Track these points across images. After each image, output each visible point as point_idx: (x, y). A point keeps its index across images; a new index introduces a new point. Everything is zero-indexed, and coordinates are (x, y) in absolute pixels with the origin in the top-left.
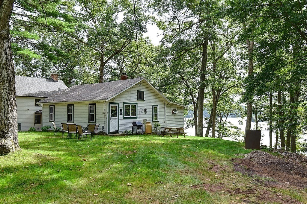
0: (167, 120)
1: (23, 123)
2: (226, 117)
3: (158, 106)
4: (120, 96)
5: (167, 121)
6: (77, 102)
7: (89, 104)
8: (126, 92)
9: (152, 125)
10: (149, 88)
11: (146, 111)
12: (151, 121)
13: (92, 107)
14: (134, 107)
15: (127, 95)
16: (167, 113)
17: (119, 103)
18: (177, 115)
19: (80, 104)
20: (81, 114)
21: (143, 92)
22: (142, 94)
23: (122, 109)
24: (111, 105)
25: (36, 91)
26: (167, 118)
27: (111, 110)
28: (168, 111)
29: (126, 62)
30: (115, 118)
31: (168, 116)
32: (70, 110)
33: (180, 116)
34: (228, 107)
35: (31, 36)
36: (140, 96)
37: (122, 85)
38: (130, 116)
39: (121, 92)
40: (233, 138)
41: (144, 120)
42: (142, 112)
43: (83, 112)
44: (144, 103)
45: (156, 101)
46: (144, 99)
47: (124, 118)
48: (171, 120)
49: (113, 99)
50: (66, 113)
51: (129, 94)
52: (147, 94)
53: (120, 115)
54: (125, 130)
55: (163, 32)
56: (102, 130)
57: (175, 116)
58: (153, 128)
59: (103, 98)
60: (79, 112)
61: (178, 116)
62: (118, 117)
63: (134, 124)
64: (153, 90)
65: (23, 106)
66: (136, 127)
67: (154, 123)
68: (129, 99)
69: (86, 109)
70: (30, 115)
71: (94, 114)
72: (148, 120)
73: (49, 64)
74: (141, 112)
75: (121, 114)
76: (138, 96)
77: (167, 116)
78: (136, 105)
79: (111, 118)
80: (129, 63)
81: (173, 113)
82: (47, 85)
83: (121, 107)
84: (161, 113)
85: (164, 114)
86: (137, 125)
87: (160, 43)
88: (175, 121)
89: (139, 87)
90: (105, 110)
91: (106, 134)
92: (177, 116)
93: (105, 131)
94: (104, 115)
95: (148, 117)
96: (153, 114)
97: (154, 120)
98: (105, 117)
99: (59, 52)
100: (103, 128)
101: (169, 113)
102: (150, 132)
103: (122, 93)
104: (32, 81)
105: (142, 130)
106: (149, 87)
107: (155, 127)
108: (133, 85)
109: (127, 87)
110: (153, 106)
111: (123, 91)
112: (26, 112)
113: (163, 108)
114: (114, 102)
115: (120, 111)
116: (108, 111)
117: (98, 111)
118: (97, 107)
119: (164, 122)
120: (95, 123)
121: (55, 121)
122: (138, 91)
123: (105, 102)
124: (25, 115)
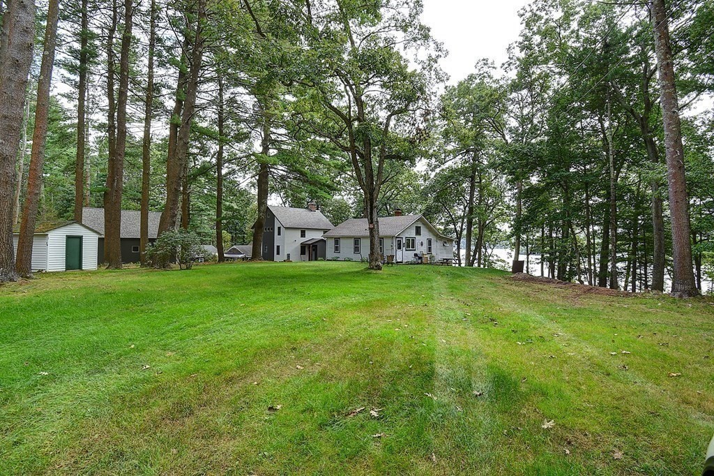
0: (439, 252)
1: (291, 254)
3: (431, 239)
4: (403, 232)
9: (428, 256)
10: (425, 224)
11: (422, 244)
14: (413, 241)
17: (402, 238)
18: (448, 247)
19: (367, 238)
23: (405, 242)
24: (397, 239)
25: (301, 222)
27: (397, 243)
31: (440, 248)
32: (356, 243)
33: (450, 249)
36: (418, 231)
37: (403, 222)
38: (411, 249)
41: (421, 252)
44: (420, 237)
45: (430, 234)
46: (420, 233)
47: (406, 250)
48: (443, 252)
49: (399, 234)
50: (352, 245)
51: (410, 230)
52: (423, 229)
54: (408, 260)
57: (446, 249)
59: (390, 233)
60: (366, 245)
62: (402, 249)
63: (415, 255)
64: (428, 225)
65: (291, 237)
68: (410, 234)
70: (297, 246)
71: (382, 247)
72: (424, 252)
74: (418, 245)
75: (404, 247)
78: (415, 239)
79: (397, 250)
81: (444, 245)
85: (436, 246)
86: (418, 257)
90: (393, 243)
91: (395, 264)
95: (424, 249)
96: (428, 246)
97: (429, 252)
98: (393, 249)
101: (440, 245)
102: (426, 263)
103: (407, 228)
105: (422, 261)
107: (430, 258)
110: (427, 239)
112: (293, 243)
113: (436, 241)
114: (399, 237)
115: (403, 244)
116: (395, 245)
117: (386, 244)
118: (384, 240)
119: (437, 254)
120: (383, 254)
121: (341, 252)
122: (416, 227)
123: (393, 237)
124: (292, 246)
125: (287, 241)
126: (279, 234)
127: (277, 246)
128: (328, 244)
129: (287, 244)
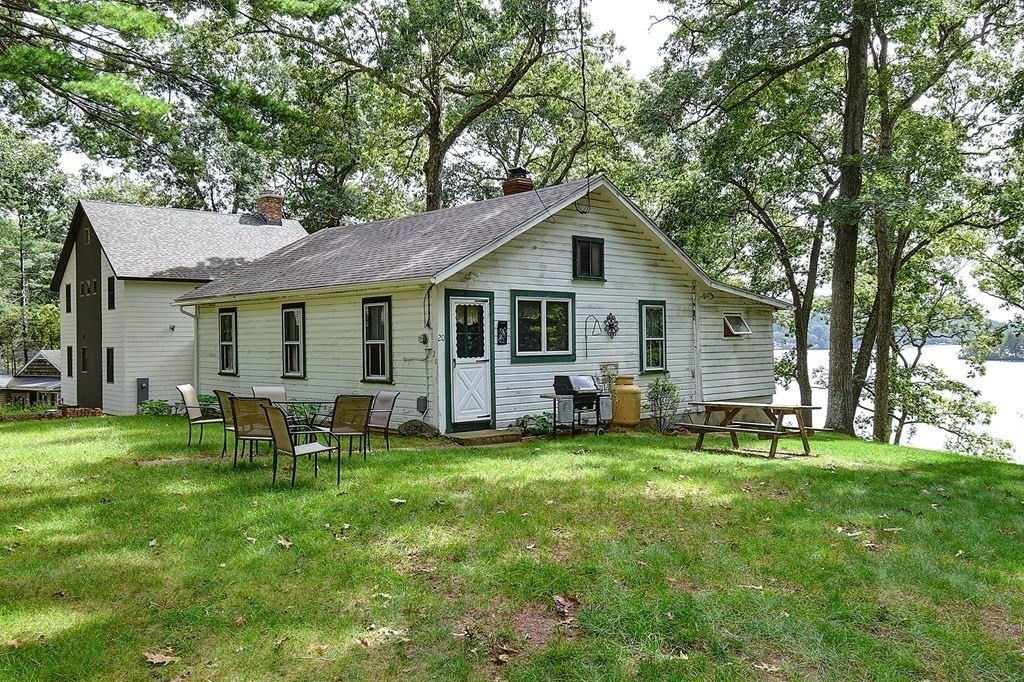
0: (705, 363)
1: (156, 379)
2: (920, 348)
3: (663, 303)
4: (493, 260)
5: (704, 370)
6: (313, 291)
7: (365, 301)
8: (521, 244)
9: (641, 387)
10: (625, 227)
11: (611, 326)
12: (637, 371)
13: (376, 312)
14: (561, 309)
15: (529, 257)
16: (703, 335)
17: (491, 295)
18: (746, 342)
19: (328, 301)
20: (333, 342)
21: (600, 243)
22: (595, 254)
23: (506, 318)
24: (455, 302)
25: (202, 260)
26: (703, 356)
27: (458, 324)
28: (709, 325)
29: (530, 151)
30: (474, 359)
31: (709, 349)
32: (292, 330)
33: (756, 348)
34: (925, 308)
35: (125, 22)
36: (588, 261)
37: (507, 215)
38: (544, 352)
39: (497, 239)
40: (947, 428)
41: (604, 367)
42: (597, 331)
43: (341, 335)
44: (602, 291)
45: (655, 281)
46: (601, 273)
47: (515, 360)
48: (722, 363)
49: (466, 275)
50: (276, 340)
51: (537, 252)
52: (616, 253)
53: (497, 347)
54: (522, 415)
55: (672, 11)
56: (416, 416)
57: (738, 349)
58: (645, 401)
59: (417, 270)
60: (326, 335)
61: (751, 348)
62: (487, 355)
63: (562, 385)
64: (641, 236)
65: (154, 315)
66: (569, 399)
67: (651, 380)
68: (537, 274)
70: (181, 348)
71: (385, 342)
72: (620, 365)
73: (253, 164)
74: (589, 332)
75: (502, 342)
76: (578, 260)
77: (703, 349)
78: (570, 301)
79: (458, 360)
80: (540, 152)
81: (728, 333)
82: (243, 237)
83: (503, 312)
84: (676, 336)
85: (688, 343)
86: (575, 393)
87: (663, 56)
88: (738, 368)
89: (578, 221)
90: (428, 325)
91: (437, 435)
92: (746, 348)
93: (431, 421)
94: (424, 347)
95: (624, 351)
96: (645, 339)
97: (648, 365)
98: (431, 356)
99: (266, 102)
100: (423, 404)
101: (711, 336)
102: (631, 421)
103: (506, 249)
105: (598, 413)
106: (625, 220)
107: (654, 398)
108: (553, 211)
109: (527, 221)
110: (641, 303)
111: (510, 237)
112: (163, 339)
113: (687, 313)
114: (471, 288)
115: (496, 330)
116: (441, 331)
117: (401, 330)
118: (394, 311)
119: (693, 373)
120: (390, 382)
121: (240, 372)
122: (575, 238)
123: (430, 288)
124: (161, 349)
125: (135, 329)
126: (111, 306)
127: (108, 350)
128: (202, 337)
129: (135, 340)
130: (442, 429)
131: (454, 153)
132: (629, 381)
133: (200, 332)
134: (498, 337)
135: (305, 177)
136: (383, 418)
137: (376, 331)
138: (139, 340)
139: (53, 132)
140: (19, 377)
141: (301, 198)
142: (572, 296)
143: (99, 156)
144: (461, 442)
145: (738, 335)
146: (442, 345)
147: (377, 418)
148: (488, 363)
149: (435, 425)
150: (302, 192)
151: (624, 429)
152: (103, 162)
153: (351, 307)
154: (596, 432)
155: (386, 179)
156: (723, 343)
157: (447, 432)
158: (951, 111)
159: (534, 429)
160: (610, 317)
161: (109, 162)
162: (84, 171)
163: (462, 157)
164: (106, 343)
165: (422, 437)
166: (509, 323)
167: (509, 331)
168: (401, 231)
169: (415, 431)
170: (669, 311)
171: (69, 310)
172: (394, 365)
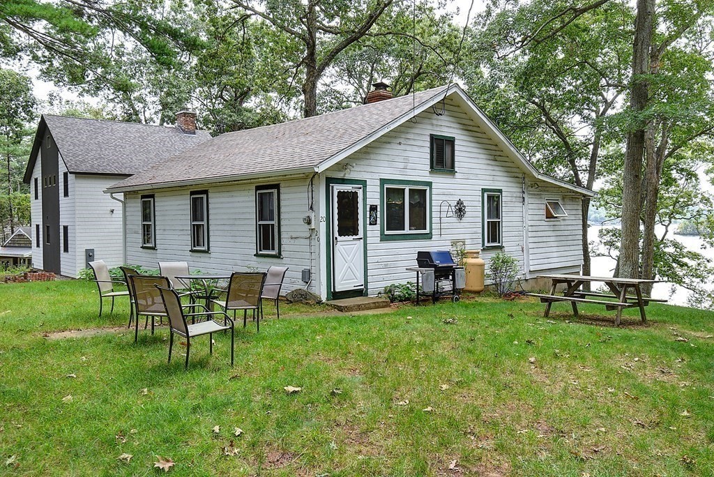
0: (531, 240)
1: (100, 250)
2: (667, 227)
3: (500, 191)
5: (531, 246)
7: (258, 188)
8: (389, 140)
10: (472, 127)
11: (460, 210)
12: (480, 246)
13: (267, 197)
15: (394, 151)
16: (530, 217)
17: (364, 183)
18: (562, 223)
19: (227, 188)
20: (231, 222)
21: (451, 141)
22: (448, 150)
23: (377, 202)
24: (337, 189)
26: (530, 234)
28: (534, 210)
30: (351, 238)
31: (534, 228)
32: (198, 212)
33: (570, 228)
38: (407, 231)
39: (370, 135)
41: (454, 244)
42: (449, 214)
43: (238, 216)
44: (453, 181)
45: (494, 173)
46: (453, 166)
47: (384, 238)
48: (544, 239)
49: (343, 165)
50: (186, 221)
51: (402, 147)
52: (464, 149)
53: (369, 227)
54: (389, 284)
56: (300, 285)
57: (557, 228)
58: (488, 272)
59: (302, 161)
60: (226, 217)
61: (565, 228)
62: (361, 234)
66: (431, 271)
67: (493, 254)
68: (402, 165)
69: (246, 204)
70: (118, 227)
71: (275, 222)
74: (444, 215)
75: (373, 223)
76: (435, 155)
77: (530, 229)
81: (549, 216)
82: (166, 143)
83: (374, 196)
84: (510, 218)
85: (520, 219)
86: (435, 266)
88: (555, 244)
89: (435, 122)
91: (319, 302)
92: (562, 228)
93: (314, 290)
94: (308, 227)
96: (486, 220)
97: (488, 242)
100: (307, 276)
101: (536, 218)
102: (477, 288)
103: (377, 144)
104: (126, 131)
106: (471, 123)
108: (416, 112)
109: (395, 120)
111: (381, 133)
112: (105, 219)
113: (518, 199)
114: (347, 177)
115: (368, 213)
116: (323, 213)
117: (288, 213)
118: (282, 197)
119: (523, 248)
120: (279, 256)
121: (158, 247)
122: (432, 137)
123: (314, 176)
124: (103, 227)
125: (84, 212)
126: (66, 194)
127: (64, 226)
128: (128, 218)
129: (83, 219)
130: (324, 298)
131: (323, 83)
132: (475, 255)
133: (127, 214)
134: (370, 218)
135: (214, 101)
136: (273, 291)
137: (266, 213)
138: (86, 220)
139: (19, 60)
140: (5, 246)
141: (211, 116)
142: (429, 184)
143: (61, 84)
144: (340, 309)
145: (556, 217)
146: (323, 226)
147: (268, 290)
148: (362, 241)
149: (317, 293)
150: (212, 112)
151: (473, 295)
152: (65, 89)
153: (246, 193)
154: (452, 299)
155: (273, 103)
156: (546, 223)
157: (328, 299)
158: (699, 49)
159: (400, 296)
160: (460, 203)
161: (69, 89)
162: (51, 95)
163: (329, 86)
164: (63, 222)
165: (307, 303)
166: (379, 207)
167: (378, 213)
168: (287, 132)
169: (302, 299)
170: (505, 198)
171: (36, 198)
172: (282, 242)
